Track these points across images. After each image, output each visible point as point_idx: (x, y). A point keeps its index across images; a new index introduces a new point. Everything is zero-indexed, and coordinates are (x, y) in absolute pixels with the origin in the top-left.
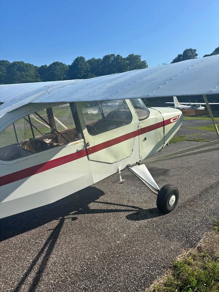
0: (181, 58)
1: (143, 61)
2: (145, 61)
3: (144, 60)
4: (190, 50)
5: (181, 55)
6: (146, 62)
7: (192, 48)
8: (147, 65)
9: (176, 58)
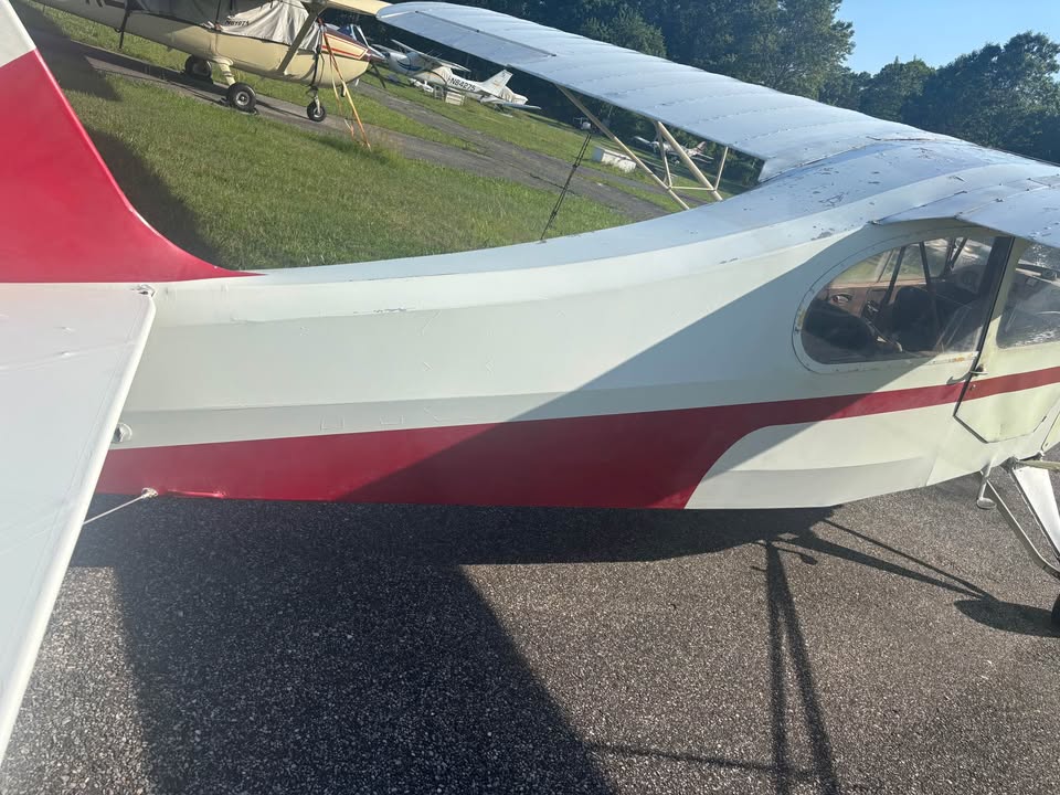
0: (995, 59)
1: (840, 24)
2: (850, 25)
3: (846, 21)
4: (1040, 40)
5: (998, 48)
6: (852, 32)
7: (1047, 36)
8: (853, 45)
9: (974, 54)
